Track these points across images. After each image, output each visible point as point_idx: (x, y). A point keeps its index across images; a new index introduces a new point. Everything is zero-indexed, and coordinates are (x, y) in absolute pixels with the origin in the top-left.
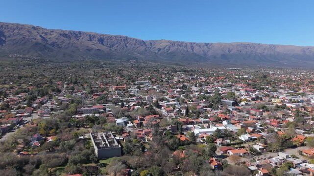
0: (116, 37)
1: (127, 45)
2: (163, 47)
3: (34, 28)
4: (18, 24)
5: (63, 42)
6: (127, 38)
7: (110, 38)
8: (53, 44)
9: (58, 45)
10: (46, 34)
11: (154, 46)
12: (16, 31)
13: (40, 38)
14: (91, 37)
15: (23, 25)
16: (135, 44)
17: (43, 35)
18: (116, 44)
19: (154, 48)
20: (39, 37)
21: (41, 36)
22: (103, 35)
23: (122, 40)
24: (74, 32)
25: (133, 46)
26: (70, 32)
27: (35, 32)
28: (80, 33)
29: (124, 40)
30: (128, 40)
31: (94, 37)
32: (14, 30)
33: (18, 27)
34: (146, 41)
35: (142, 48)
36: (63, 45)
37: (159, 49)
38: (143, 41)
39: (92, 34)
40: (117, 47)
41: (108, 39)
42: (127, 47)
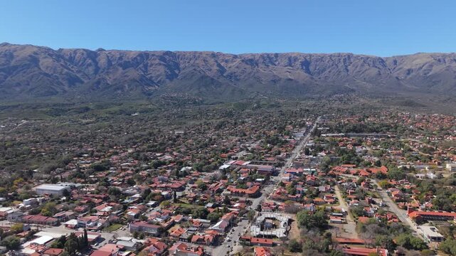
0: (331, 56)
1: (349, 68)
2: (418, 67)
3: (214, 55)
4: (195, 52)
5: (243, 72)
6: (349, 56)
7: (321, 58)
8: (230, 76)
9: (236, 76)
10: (227, 61)
11: (400, 66)
12: (192, 62)
13: (218, 68)
14: (291, 60)
15: (201, 53)
16: (362, 65)
17: (222, 64)
18: (329, 67)
19: (401, 68)
20: (215, 68)
21: (219, 65)
22: (310, 55)
23: (342, 60)
24: (268, 55)
25: (358, 69)
26: (262, 56)
27: (212, 61)
28: (276, 55)
29: (345, 60)
30: (352, 60)
31: (296, 59)
32: (191, 59)
33: (196, 55)
34: (387, 58)
35: (374, 71)
36: (242, 77)
37: (409, 71)
38: (380, 58)
39: (293, 56)
40: (329, 72)
41: (317, 61)
42: (348, 71)
